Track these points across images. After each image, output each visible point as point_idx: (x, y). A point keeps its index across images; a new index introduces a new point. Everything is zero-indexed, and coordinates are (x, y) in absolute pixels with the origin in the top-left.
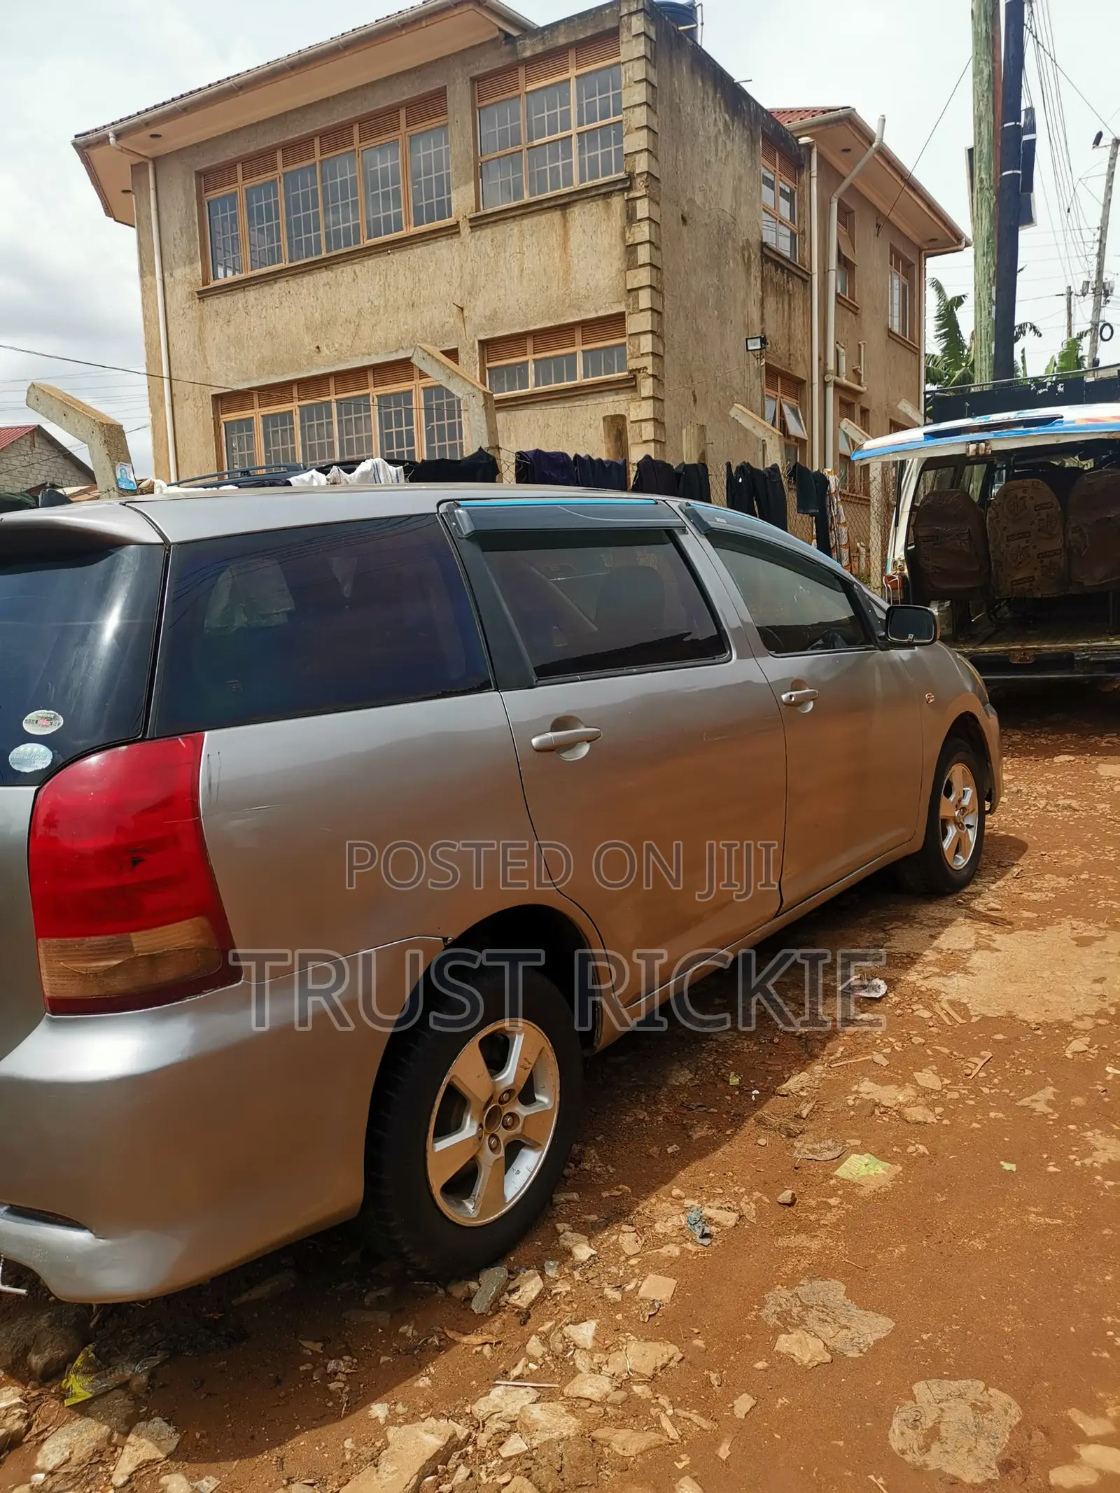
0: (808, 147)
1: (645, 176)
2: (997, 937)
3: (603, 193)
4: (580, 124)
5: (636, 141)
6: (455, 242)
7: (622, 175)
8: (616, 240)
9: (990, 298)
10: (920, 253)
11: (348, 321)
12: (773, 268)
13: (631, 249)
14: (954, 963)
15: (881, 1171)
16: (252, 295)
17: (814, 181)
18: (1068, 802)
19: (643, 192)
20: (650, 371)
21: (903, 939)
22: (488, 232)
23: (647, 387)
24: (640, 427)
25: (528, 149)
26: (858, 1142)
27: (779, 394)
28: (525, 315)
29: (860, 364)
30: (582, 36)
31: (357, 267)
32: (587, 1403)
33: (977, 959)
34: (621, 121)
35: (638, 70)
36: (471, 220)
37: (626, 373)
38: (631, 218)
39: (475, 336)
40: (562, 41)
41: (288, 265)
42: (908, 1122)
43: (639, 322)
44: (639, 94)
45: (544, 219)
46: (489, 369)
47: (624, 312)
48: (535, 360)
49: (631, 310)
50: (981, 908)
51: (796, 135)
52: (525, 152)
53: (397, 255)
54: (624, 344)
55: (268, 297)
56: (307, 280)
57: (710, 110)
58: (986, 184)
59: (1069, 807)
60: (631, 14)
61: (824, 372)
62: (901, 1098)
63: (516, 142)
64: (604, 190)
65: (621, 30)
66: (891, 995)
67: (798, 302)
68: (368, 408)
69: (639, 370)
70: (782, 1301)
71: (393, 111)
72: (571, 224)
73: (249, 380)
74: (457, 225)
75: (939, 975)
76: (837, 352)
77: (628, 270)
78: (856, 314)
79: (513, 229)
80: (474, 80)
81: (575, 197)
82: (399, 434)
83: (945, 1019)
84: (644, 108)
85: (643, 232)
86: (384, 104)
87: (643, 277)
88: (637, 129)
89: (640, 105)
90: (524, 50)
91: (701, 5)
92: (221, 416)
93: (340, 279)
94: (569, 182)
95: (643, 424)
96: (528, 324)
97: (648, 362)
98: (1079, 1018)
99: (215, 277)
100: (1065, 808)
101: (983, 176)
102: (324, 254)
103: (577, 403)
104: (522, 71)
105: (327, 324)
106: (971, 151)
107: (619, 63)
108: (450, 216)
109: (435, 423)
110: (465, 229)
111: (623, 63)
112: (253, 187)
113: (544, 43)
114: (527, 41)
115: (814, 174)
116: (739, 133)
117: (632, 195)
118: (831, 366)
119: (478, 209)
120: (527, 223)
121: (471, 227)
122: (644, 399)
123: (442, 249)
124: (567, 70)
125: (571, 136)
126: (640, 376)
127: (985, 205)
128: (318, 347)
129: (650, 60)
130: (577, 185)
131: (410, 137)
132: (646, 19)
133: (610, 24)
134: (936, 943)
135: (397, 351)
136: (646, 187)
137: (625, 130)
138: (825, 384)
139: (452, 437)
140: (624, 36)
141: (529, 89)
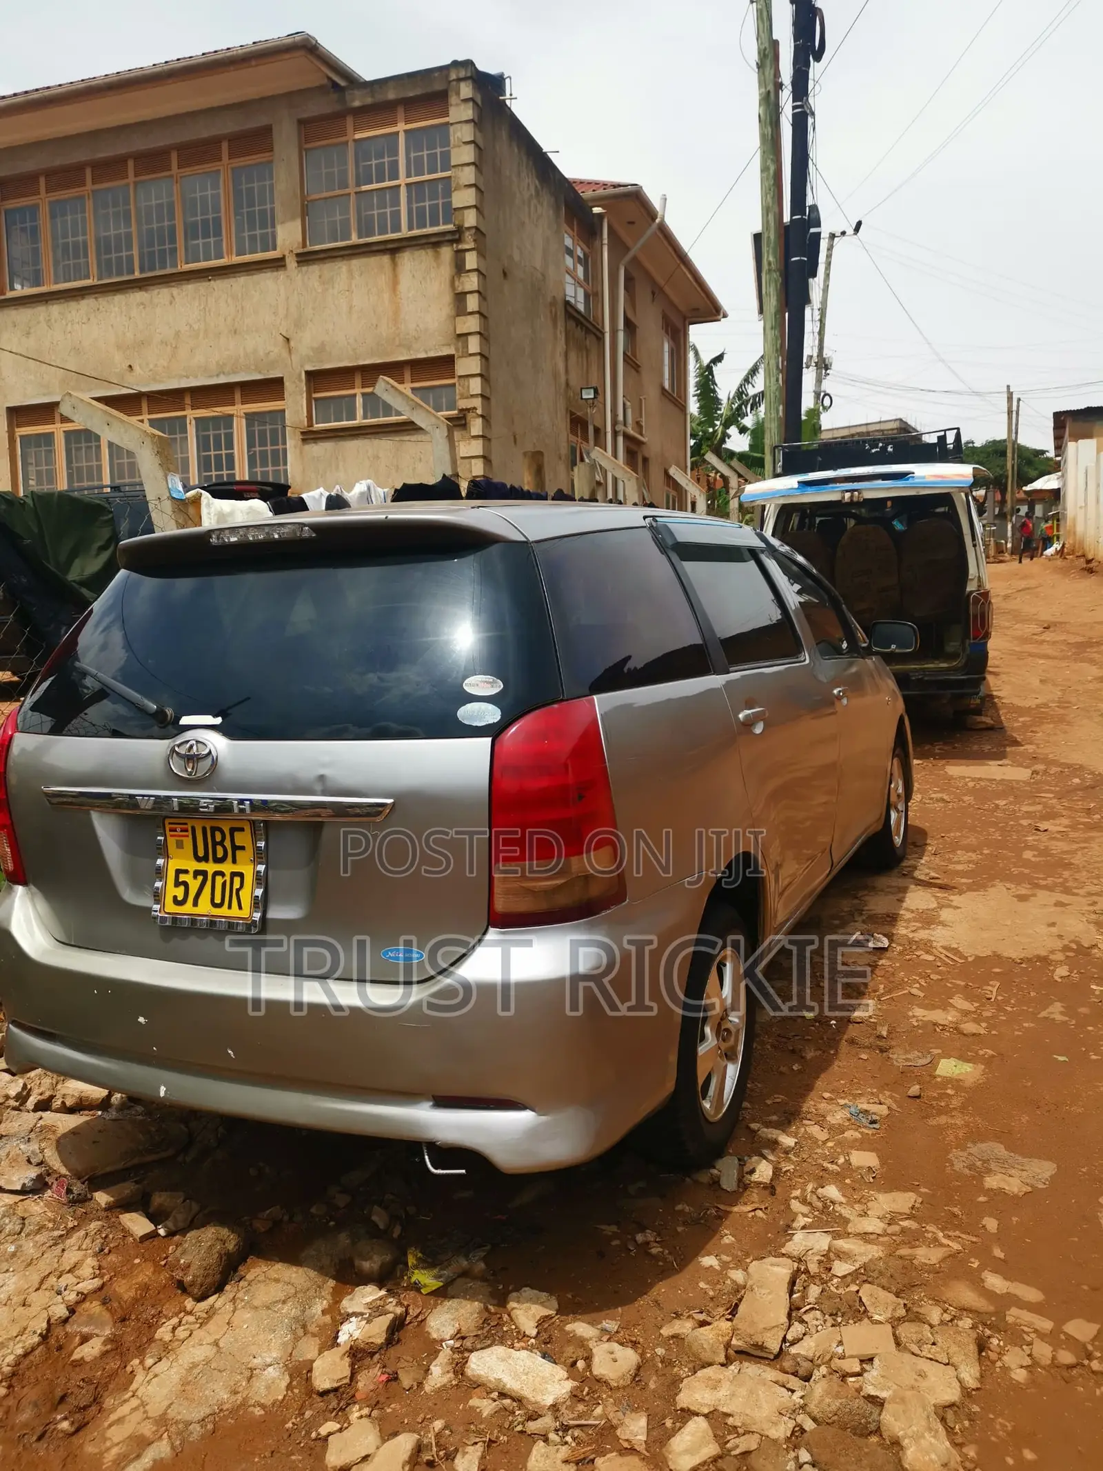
0: (600, 216)
1: (474, 231)
2: (952, 897)
3: (433, 243)
4: (409, 175)
5: (463, 198)
6: (281, 275)
7: (450, 227)
8: (446, 286)
9: (778, 367)
10: (685, 320)
11: (164, 343)
12: (574, 325)
13: (460, 297)
14: (928, 919)
15: (969, 1070)
16: (55, 309)
17: (605, 249)
18: (939, 795)
19: (472, 245)
20: (479, 412)
21: (878, 904)
22: (315, 269)
23: (476, 427)
24: (471, 463)
25: (356, 193)
26: (940, 1051)
27: (580, 440)
28: (354, 350)
29: (641, 417)
30: (411, 94)
31: (175, 291)
32: (875, 1236)
33: (945, 914)
34: (450, 177)
35: (467, 133)
36: (298, 255)
37: (456, 412)
38: (459, 267)
39: (302, 366)
40: (391, 95)
41: (96, 282)
42: (964, 1035)
43: (468, 366)
44: (466, 154)
45: (373, 261)
46: (316, 399)
47: (453, 356)
48: (364, 395)
49: (460, 354)
50: (922, 877)
51: (590, 204)
52: (353, 197)
53: (218, 282)
54: (454, 385)
55: (74, 312)
56: (119, 299)
57: (524, 174)
58: (773, 266)
59: (943, 800)
60: (459, 80)
61: (615, 423)
62: (950, 1018)
63: (344, 185)
64: (434, 240)
65: (450, 93)
66: (894, 945)
67: (594, 357)
68: (184, 430)
69: (468, 410)
70: (964, 1159)
71: (216, 141)
72: (400, 268)
73: (49, 394)
74: (283, 259)
75: (923, 928)
76: (624, 404)
77: (458, 315)
78: (637, 371)
79: (341, 269)
80: (301, 122)
81: (405, 243)
82: (218, 457)
83: (946, 959)
84: (472, 168)
85: (471, 282)
86: (205, 134)
87: (471, 324)
88: (466, 186)
89: (468, 164)
90: (353, 100)
91: (510, 78)
92: (17, 430)
93: (156, 301)
94: (397, 228)
95: (473, 461)
96: (357, 359)
97: (477, 402)
98: (1052, 952)
99: (12, 289)
100: (938, 800)
101: (771, 259)
102: (137, 275)
103: (407, 438)
104: (350, 121)
105: (142, 344)
106: (757, 238)
107: (447, 124)
108: (275, 249)
109: (258, 449)
110: (291, 263)
111: (452, 124)
112: (58, 201)
113: (373, 96)
114: (356, 92)
115: (606, 241)
116: (547, 199)
117: (461, 247)
118: (621, 418)
119: (304, 245)
120: (356, 263)
121: (298, 262)
122: (474, 437)
123: (267, 281)
124: (395, 123)
125: (399, 186)
126: (470, 415)
127: (773, 285)
128: (130, 366)
129: (477, 123)
130: (405, 232)
131: (233, 169)
132: (474, 88)
133: (438, 87)
134: (905, 905)
135: (218, 375)
136: (475, 240)
137: (453, 185)
138: (615, 434)
139: (276, 463)
140: (453, 99)
141: (358, 136)
